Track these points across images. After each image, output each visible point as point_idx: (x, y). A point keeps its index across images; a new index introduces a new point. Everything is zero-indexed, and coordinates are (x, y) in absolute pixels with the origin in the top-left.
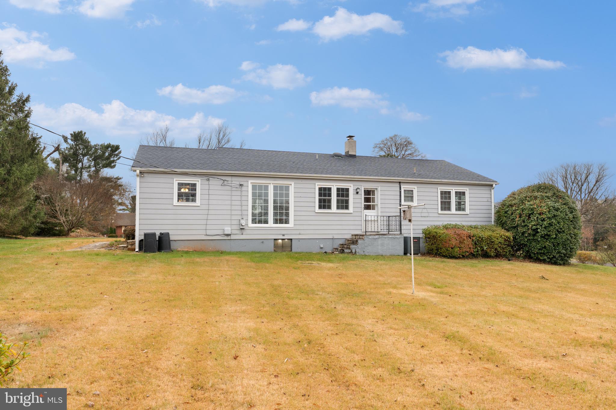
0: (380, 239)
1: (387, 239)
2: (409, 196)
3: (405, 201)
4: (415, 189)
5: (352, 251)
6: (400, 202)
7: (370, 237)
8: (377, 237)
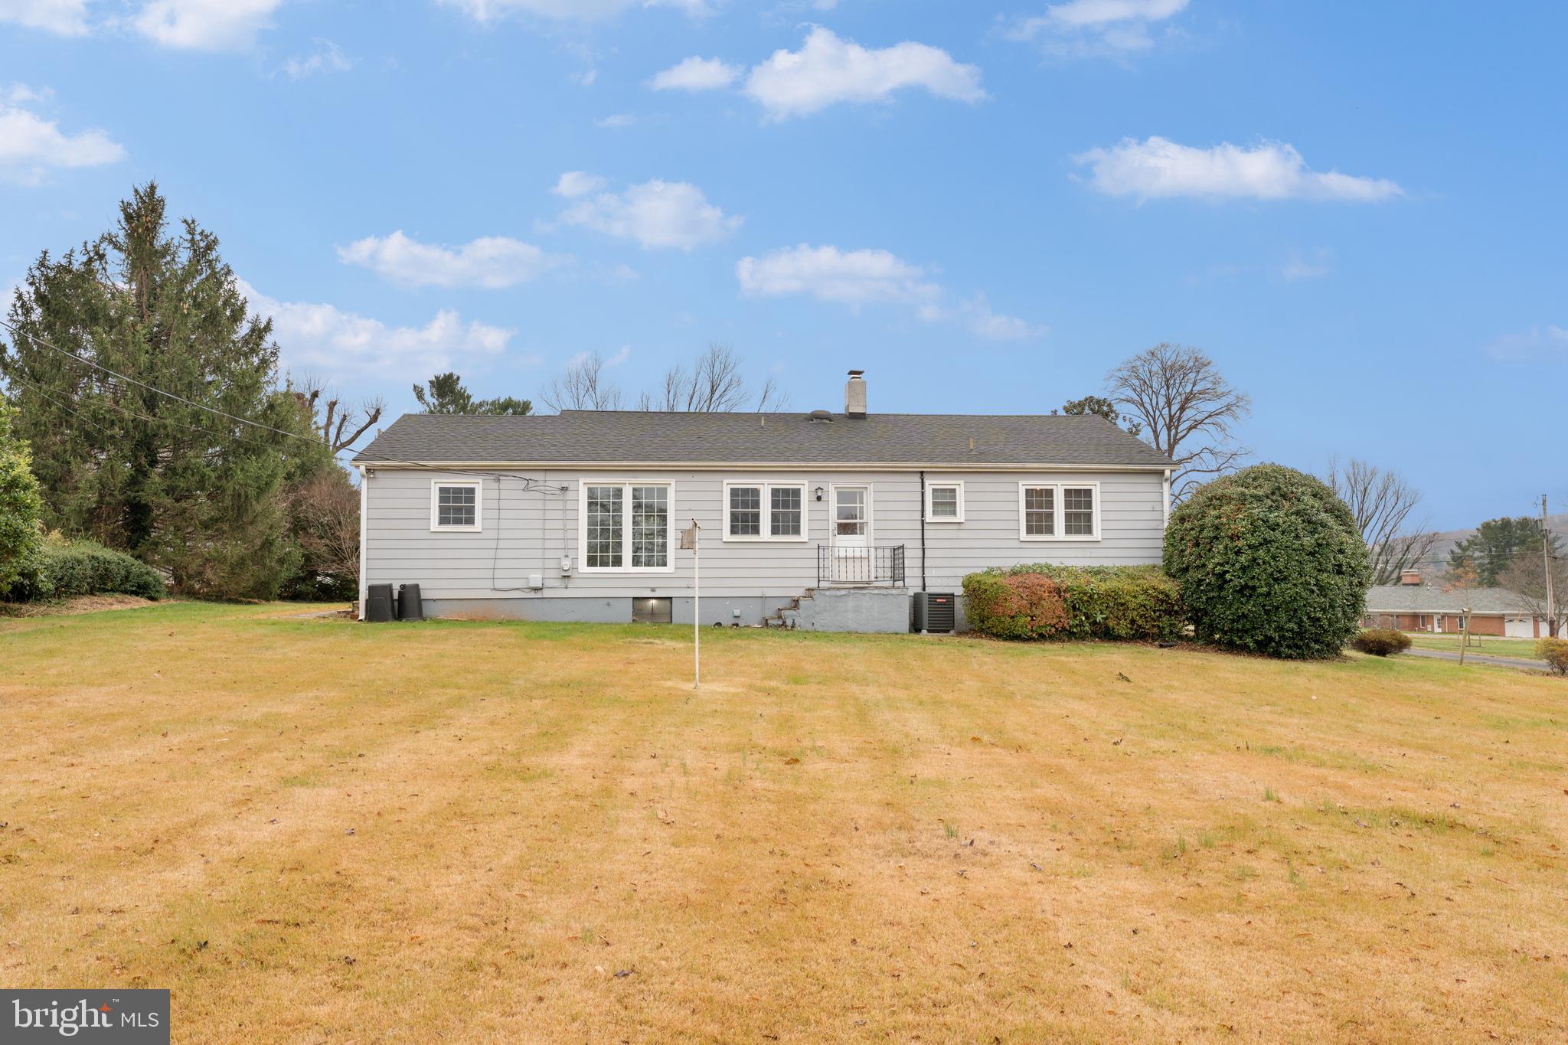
0: (851, 598)
1: (867, 597)
2: (946, 503)
3: (935, 513)
4: (960, 485)
6: (923, 516)
7: (827, 593)
8: (843, 592)
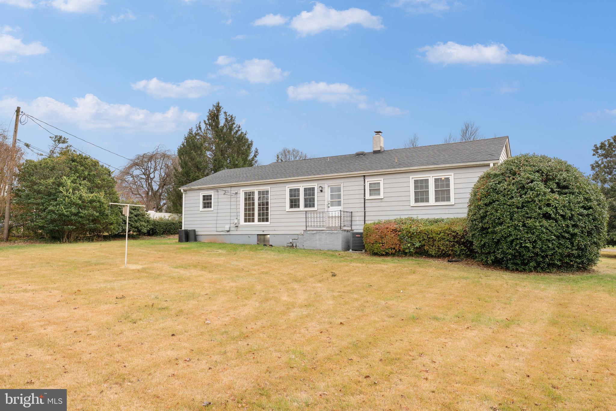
0: (318, 234)
1: (324, 234)
4: (382, 181)
5: (293, 245)
7: (309, 232)
8: (314, 232)
